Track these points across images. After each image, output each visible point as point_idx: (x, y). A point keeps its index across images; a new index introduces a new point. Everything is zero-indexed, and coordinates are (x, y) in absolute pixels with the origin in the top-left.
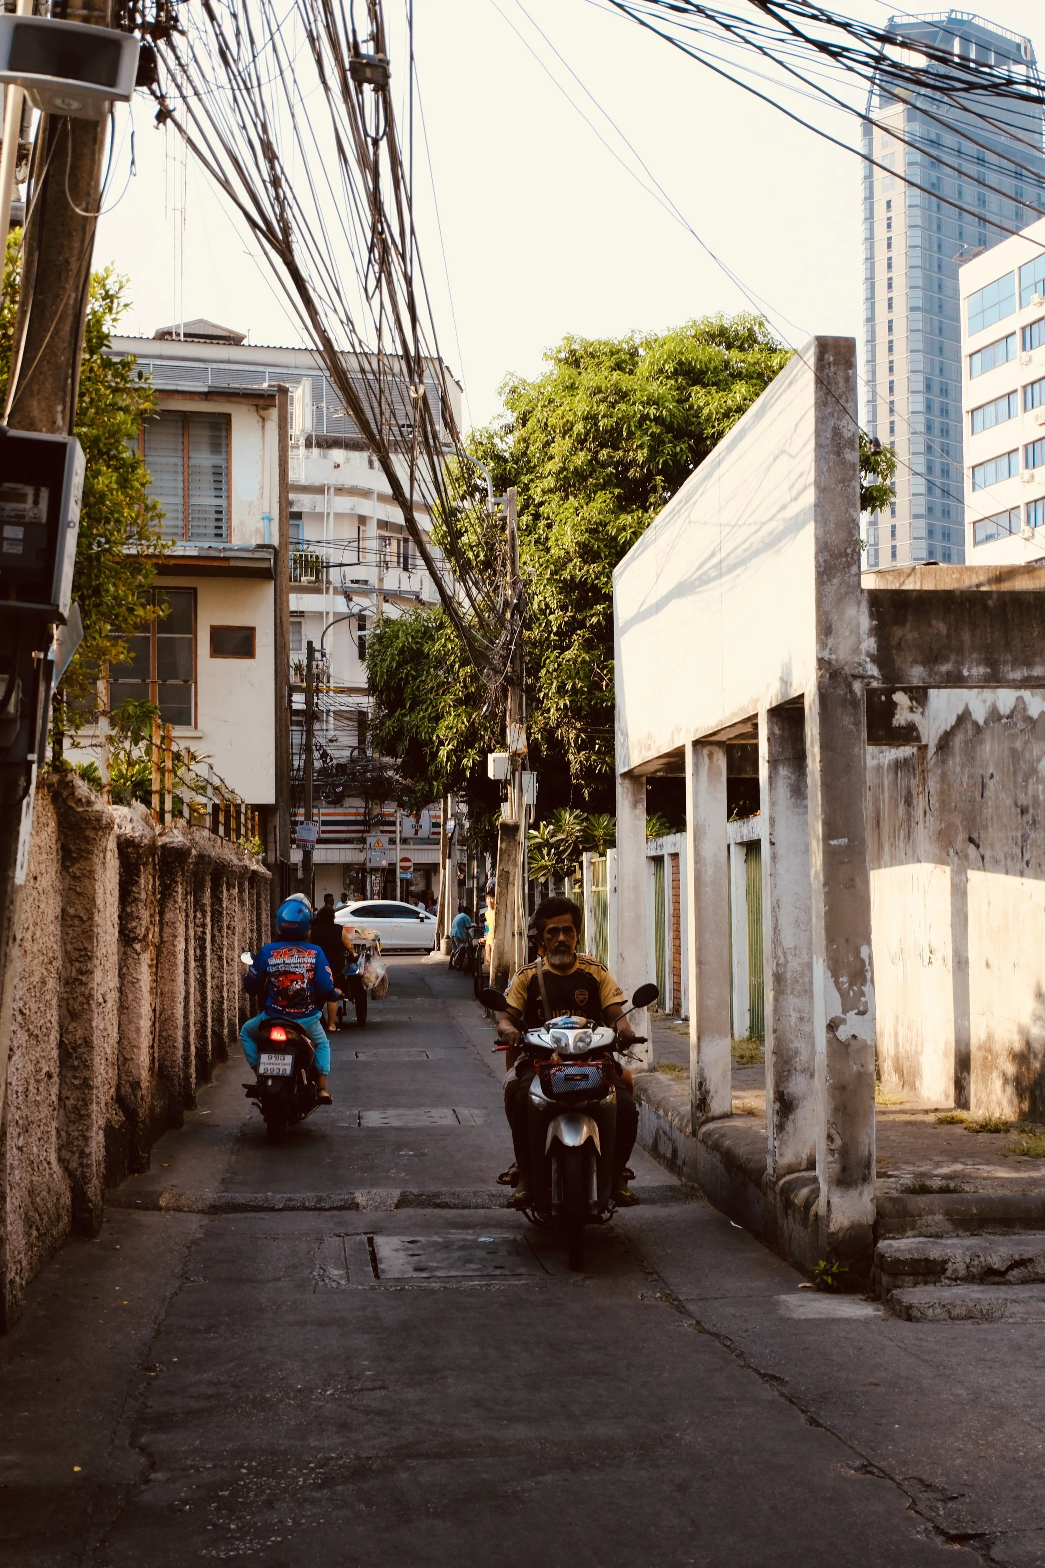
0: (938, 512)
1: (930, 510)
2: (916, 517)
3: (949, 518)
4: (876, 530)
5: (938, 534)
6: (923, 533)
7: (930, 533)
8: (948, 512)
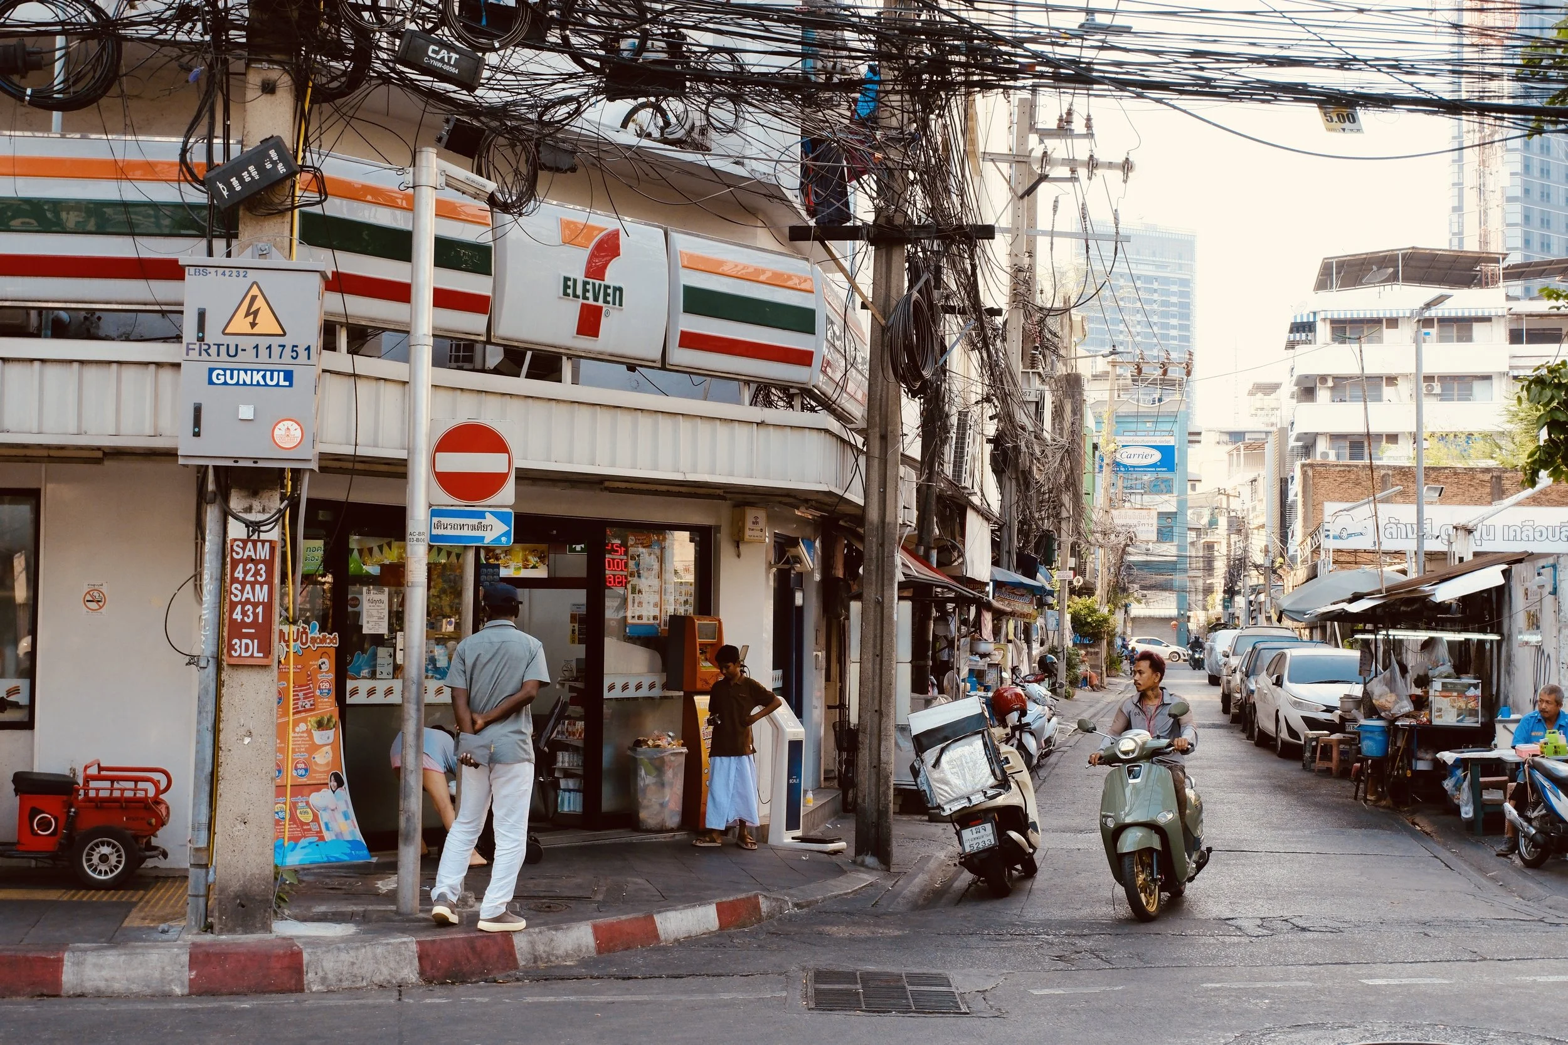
0: (1536, 195)
1: (1527, 191)
2: (1510, 200)
3: (1548, 201)
4: (1461, 216)
5: (1536, 220)
6: (1518, 218)
7: (1527, 218)
8: (1548, 195)
